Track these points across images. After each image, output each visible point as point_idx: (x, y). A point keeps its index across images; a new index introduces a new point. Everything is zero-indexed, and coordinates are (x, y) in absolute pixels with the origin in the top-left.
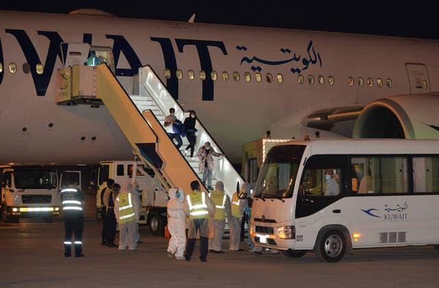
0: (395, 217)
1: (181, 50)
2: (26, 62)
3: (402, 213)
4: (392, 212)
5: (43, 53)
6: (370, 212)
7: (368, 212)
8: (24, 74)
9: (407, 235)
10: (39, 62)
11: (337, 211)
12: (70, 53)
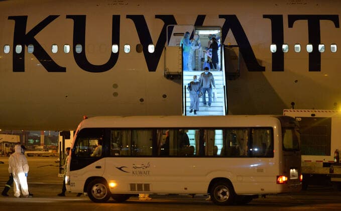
0: (141, 173)
1: (291, 25)
2: (140, 43)
3: (146, 170)
4: (138, 169)
5: (155, 34)
6: (122, 169)
7: (120, 169)
8: (137, 53)
9: (150, 186)
10: (151, 43)
11: (99, 167)
12: (174, 34)
